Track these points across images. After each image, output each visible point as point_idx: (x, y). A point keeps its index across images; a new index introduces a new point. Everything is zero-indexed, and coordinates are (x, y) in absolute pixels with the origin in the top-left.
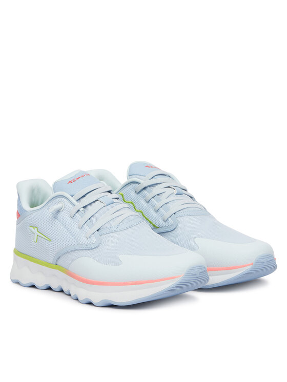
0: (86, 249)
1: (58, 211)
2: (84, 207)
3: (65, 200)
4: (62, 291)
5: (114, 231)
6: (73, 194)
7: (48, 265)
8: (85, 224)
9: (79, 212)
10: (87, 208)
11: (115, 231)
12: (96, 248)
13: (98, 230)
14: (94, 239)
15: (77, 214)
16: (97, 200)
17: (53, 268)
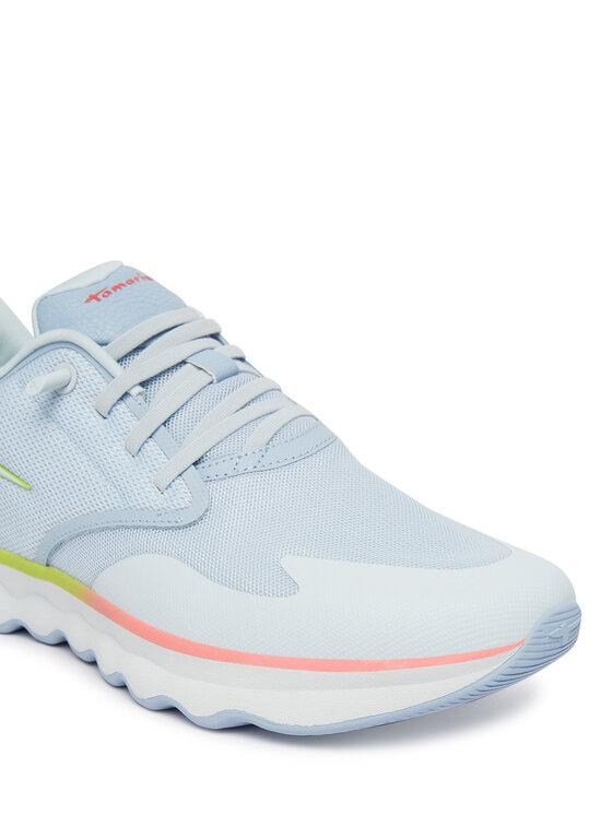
0: (155, 528)
1: (57, 393)
2: (143, 384)
3: (78, 357)
4: (64, 644)
5: (250, 468)
6: (104, 338)
7: (19, 563)
8: (151, 442)
9: (129, 400)
10: (153, 387)
11: (255, 470)
12: (194, 523)
13: (195, 464)
14: (182, 495)
15: (122, 407)
16: (184, 362)
17: (35, 574)
